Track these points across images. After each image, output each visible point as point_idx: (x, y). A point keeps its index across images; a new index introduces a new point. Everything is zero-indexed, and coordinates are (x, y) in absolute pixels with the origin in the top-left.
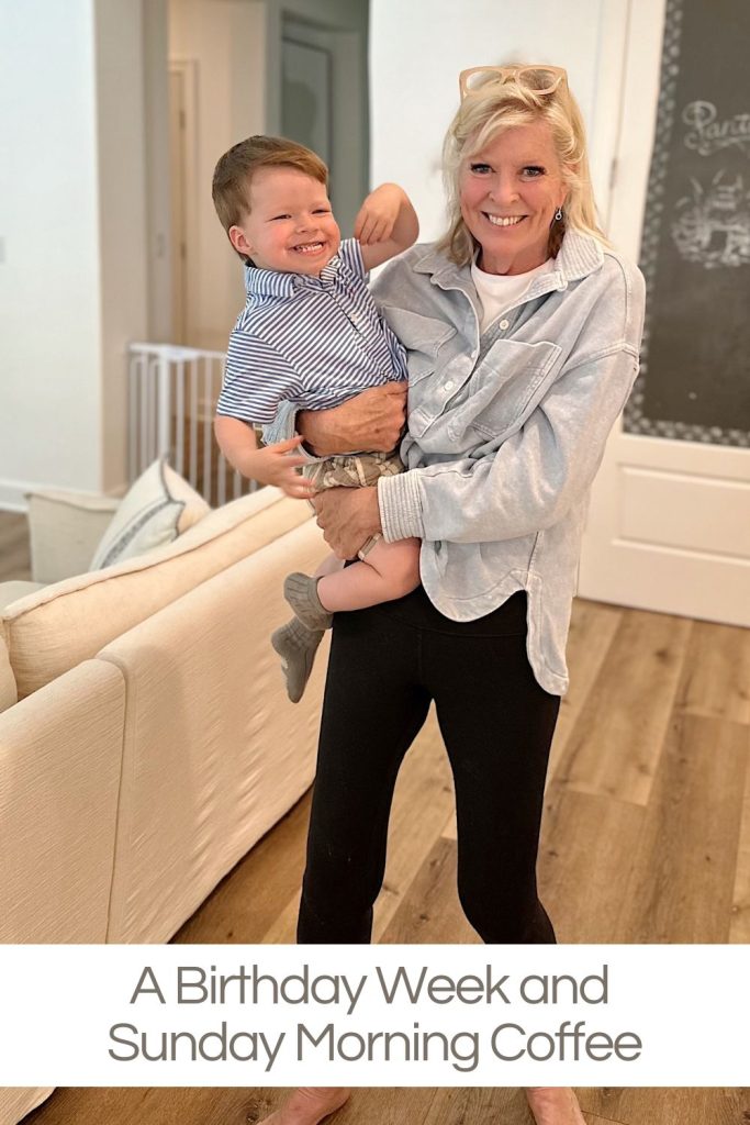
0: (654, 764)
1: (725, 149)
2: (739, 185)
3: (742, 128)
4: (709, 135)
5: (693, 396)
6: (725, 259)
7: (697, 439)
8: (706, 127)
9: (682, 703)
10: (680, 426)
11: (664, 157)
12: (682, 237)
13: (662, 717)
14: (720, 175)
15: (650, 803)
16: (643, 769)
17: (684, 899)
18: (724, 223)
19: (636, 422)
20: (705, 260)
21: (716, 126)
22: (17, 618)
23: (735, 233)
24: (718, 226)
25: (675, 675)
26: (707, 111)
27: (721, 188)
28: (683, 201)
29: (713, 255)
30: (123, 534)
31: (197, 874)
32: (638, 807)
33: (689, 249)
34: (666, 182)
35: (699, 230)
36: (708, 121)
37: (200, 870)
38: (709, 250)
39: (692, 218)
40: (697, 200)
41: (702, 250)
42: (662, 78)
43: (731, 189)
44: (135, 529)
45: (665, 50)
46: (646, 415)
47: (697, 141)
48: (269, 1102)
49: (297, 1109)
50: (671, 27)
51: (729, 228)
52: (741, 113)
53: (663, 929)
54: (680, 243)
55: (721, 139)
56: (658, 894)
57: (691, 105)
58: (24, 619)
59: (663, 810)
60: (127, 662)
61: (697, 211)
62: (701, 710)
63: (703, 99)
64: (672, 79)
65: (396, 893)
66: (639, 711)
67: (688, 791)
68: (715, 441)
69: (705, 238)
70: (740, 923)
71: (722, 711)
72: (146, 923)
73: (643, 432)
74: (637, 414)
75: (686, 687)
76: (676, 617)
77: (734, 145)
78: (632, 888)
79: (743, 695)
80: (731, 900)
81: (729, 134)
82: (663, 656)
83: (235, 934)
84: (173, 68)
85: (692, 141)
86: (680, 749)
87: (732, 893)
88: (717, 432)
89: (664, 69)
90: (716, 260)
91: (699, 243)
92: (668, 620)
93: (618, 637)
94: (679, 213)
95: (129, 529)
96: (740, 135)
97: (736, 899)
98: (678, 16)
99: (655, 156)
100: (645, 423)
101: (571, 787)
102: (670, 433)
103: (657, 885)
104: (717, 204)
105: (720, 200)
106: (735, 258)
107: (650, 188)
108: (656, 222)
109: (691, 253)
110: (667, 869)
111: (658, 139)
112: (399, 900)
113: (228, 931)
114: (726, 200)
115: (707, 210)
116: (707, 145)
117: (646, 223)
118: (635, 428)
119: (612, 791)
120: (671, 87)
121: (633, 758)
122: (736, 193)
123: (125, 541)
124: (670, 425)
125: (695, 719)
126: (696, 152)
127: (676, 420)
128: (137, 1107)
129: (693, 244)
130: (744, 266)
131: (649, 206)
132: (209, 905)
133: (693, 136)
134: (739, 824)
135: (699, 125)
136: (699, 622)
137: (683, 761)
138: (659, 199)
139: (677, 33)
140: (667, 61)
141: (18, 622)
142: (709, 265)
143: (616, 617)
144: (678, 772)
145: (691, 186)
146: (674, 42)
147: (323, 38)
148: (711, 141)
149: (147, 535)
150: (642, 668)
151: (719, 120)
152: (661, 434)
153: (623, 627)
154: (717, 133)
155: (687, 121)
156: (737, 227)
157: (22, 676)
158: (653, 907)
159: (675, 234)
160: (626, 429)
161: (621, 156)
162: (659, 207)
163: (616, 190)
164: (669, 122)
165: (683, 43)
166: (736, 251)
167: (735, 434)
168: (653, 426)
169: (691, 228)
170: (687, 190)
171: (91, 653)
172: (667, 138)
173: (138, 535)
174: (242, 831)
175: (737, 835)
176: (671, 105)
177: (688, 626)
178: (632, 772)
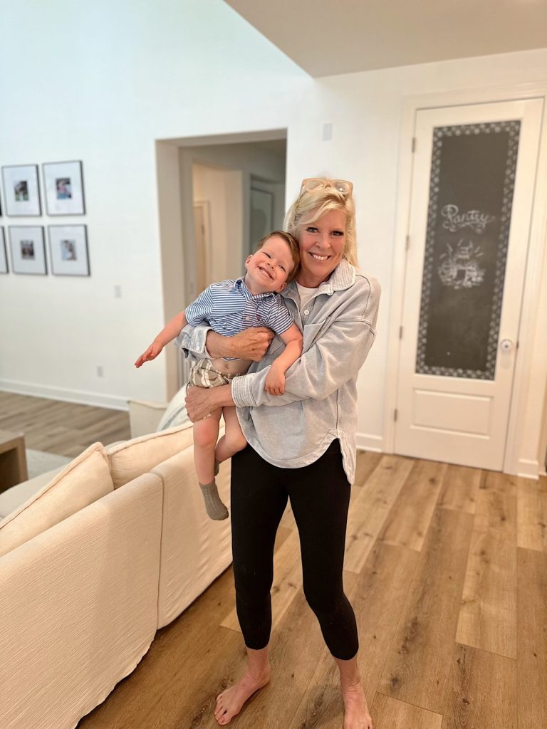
0: (425, 532)
1: (464, 228)
2: (471, 246)
3: (472, 217)
4: (455, 221)
5: (449, 353)
6: (464, 284)
7: (451, 375)
8: (453, 218)
9: (440, 503)
10: (443, 369)
11: (433, 233)
12: (443, 274)
13: (430, 510)
14: (461, 241)
15: (422, 550)
16: (420, 534)
17: (437, 596)
18: (464, 265)
19: (422, 367)
20: (455, 285)
21: (458, 217)
22: (114, 454)
23: (469, 270)
24: (461, 267)
25: (438, 490)
26: (454, 209)
27: (462, 248)
28: (443, 256)
29: (458, 282)
30: (169, 419)
31: (201, 576)
32: (417, 552)
33: (447, 280)
34: (434, 246)
35: (451, 270)
36: (454, 214)
37: (203, 574)
38: (456, 280)
39: (448, 264)
40: (450, 253)
41: (453, 280)
42: (430, 194)
43: (467, 248)
44: (174, 416)
45: (432, 180)
46: (426, 364)
47: (449, 225)
48: (232, 681)
49: (244, 685)
50: (434, 168)
51: (466, 268)
52: (471, 210)
53: (426, 610)
54: (442, 277)
55: (461, 223)
56: (424, 593)
57: (446, 207)
58: (117, 455)
59: (428, 554)
60: (164, 475)
61: (450, 261)
62: (450, 507)
63: (452, 203)
64: (436, 194)
65: (296, 588)
66: (420, 507)
67: (441, 545)
68: (459, 376)
69: (454, 273)
70: (465, 608)
71: (460, 507)
72: (177, 597)
73: (425, 372)
74: (422, 364)
75: (443, 496)
76: (440, 463)
77: (468, 226)
78: (411, 590)
79: (472, 500)
80: (461, 597)
81: (465, 221)
82: (433, 481)
83: (222, 604)
84: (196, 205)
85: (447, 225)
86: (438, 525)
87: (462, 594)
88: (460, 371)
89: (431, 189)
90: (460, 285)
91: (452, 276)
92: (436, 464)
93: (412, 472)
94: (441, 262)
95: (172, 416)
96: (471, 221)
97: (464, 597)
98: (438, 162)
99: (428, 233)
100: (426, 368)
101: (386, 542)
102: (438, 372)
103: (424, 589)
104: (460, 256)
105: (461, 254)
106: (469, 283)
107: (427, 250)
108: (430, 267)
109: (447, 282)
110: (429, 582)
111: (429, 225)
112: (297, 591)
113: (219, 602)
114: (465, 254)
115: (455, 259)
116: (454, 226)
117: (425, 267)
118: (421, 371)
119: (405, 544)
120: (435, 198)
121: (416, 529)
122: (470, 250)
123: (170, 422)
124: (438, 368)
125: (447, 511)
126: (448, 230)
127: (440, 366)
128: (172, 679)
129: (449, 277)
130: (473, 287)
131: (426, 259)
132: (209, 591)
133: (447, 222)
134: (467, 562)
135: (450, 216)
136: (451, 465)
137: (440, 531)
138: (431, 255)
139: (438, 171)
140: (433, 185)
141: (114, 456)
142: (456, 288)
143: (412, 463)
144: (437, 537)
145: (447, 248)
146: (436, 176)
147: (269, 187)
148: (456, 225)
149: (178, 419)
150: (423, 487)
151: (460, 214)
152: (434, 373)
153: (415, 467)
154: (459, 220)
155: (443, 214)
156: (470, 268)
157: (117, 481)
158: (422, 599)
159: (440, 272)
160: (417, 371)
161: (411, 234)
162: (431, 259)
163: (409, 251)
164: (434, 216)
165: (440, 176)
166: (470, 279)
167: (469, 372)
168: (430, 369)
169: (447, 269)
170: (445, 250)
171: (147, 470)
172: (433, 224)
173: (176, 418)
174: (225, 556)
175: (466, 568)
176: (435, 207)
177: (445, 467)
178: (415, 536)
